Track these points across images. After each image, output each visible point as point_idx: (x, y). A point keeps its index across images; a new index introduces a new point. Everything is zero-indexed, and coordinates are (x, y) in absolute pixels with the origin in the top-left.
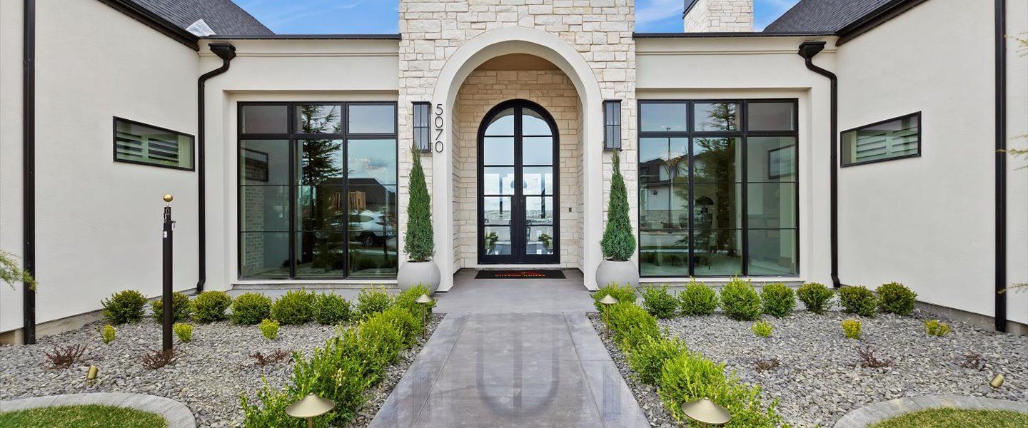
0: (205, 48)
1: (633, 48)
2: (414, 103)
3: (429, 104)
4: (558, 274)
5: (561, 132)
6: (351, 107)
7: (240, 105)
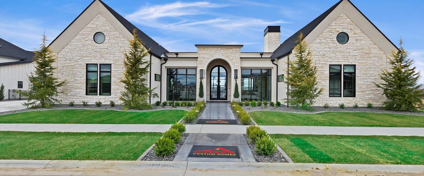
0: (163, 59)
1: (240, 60)
2: (200, 70)
3: (203, 70)
4: (227, 102)
5: (228, 72)
6: (188, 69)
7: (167, 69)
